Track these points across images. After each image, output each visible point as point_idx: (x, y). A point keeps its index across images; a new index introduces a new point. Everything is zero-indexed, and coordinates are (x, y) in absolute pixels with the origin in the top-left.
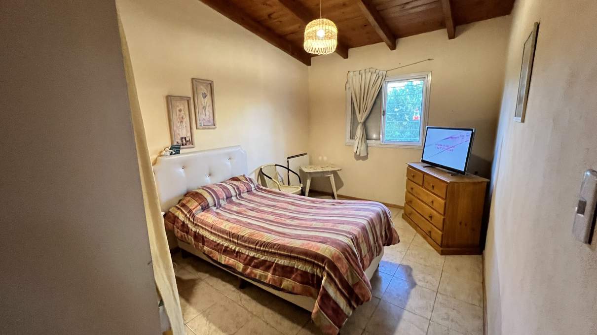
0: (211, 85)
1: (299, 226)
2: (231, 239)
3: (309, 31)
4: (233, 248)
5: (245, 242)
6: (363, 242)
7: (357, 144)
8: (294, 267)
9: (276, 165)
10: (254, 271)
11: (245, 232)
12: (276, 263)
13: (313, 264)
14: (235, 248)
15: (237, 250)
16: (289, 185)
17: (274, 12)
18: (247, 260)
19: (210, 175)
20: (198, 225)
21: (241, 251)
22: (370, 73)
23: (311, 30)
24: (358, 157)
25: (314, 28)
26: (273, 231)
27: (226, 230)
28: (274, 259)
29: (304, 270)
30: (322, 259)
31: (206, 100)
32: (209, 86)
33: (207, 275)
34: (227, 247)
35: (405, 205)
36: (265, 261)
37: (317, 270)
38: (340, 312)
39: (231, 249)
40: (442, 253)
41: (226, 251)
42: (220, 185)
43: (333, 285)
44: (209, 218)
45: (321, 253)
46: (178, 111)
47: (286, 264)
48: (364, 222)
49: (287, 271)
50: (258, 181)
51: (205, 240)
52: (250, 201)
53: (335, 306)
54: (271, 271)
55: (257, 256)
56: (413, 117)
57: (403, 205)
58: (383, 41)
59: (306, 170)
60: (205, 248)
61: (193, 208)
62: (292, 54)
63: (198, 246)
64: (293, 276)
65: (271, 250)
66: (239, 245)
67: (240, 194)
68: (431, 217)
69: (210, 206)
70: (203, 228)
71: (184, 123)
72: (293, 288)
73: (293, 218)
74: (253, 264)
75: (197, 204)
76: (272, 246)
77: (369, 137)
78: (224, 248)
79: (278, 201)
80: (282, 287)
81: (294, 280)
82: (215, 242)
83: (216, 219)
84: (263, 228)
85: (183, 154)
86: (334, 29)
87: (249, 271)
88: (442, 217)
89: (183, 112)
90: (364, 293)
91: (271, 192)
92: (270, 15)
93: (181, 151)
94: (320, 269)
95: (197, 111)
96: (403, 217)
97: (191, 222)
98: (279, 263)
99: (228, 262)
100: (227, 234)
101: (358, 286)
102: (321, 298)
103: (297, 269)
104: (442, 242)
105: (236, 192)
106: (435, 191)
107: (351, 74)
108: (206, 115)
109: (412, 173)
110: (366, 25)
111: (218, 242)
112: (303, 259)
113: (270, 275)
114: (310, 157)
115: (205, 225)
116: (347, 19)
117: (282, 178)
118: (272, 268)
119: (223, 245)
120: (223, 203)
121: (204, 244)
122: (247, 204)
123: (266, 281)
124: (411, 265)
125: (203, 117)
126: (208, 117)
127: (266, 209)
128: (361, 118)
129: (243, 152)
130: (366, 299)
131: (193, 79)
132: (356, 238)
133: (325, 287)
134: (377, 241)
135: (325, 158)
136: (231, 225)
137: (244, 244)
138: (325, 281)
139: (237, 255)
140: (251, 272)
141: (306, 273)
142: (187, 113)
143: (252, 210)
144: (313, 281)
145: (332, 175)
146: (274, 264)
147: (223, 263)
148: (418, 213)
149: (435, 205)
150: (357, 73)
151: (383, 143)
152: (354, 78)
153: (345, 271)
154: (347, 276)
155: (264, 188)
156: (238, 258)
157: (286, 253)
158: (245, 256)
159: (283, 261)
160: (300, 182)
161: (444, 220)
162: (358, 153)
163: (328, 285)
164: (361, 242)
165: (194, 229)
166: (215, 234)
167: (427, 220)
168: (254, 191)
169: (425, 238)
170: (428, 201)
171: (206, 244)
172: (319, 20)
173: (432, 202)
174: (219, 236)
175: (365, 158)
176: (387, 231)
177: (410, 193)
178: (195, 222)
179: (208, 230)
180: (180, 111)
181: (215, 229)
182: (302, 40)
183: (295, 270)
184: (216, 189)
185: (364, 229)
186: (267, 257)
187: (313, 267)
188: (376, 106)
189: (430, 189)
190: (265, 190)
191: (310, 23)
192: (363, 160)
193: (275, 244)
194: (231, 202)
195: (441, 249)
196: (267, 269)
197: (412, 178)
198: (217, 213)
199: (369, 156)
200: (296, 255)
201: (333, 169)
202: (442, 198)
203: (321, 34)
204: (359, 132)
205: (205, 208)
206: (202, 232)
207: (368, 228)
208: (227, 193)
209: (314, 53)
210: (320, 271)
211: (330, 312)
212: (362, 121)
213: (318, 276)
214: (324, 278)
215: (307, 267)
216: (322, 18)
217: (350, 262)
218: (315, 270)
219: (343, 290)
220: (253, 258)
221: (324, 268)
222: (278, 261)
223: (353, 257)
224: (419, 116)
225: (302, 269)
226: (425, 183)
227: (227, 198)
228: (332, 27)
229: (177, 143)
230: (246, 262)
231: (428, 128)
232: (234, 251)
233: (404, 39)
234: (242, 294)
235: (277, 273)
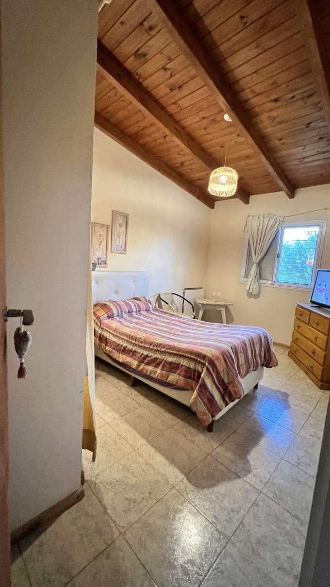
0: (127, 217)
1: (187, 336)
2: (130, 340)
3: (213, 176)
4: (131, 348)
5: (142, 342)
6: (241, 352)
7: (251, 282)
8: (179, 364)
9: (173, 294)
10: (146, 367)
11: (143, 336)
12: (165, 360)
13: (196, 361)
14: (133, 348)
15: (133, 350)
16: (183, 312)
17: (187, 161)
18: (141, 358)
19: (116, 293)
20: (103, 329)
21: (137, 351)
22: (268, 219)
23: (216, 175)
24: (250, 295)
25: (218, 174)
26: (165, 337)
27: (126, 333)
28: (164, 357)
29: (188, 366)
30: (204, 357)
31: (121, 228)
32: (125, 217)
33: (105, 373)
34: (125, 347)
35: (291, 344)
36: (156, 359)
37: (198, 366)
38: (214, 402)
39: (129, 349)
40: (321, 388)
41: (125, 351)
42: (124, 301)
43: (210, 377)
44: (114, 324)
45: (204, 353)
46: (98, 236)
47: (173, 361)
48: (245, 338)
49: (173, 367)
50: (156, 304)
51: (108, 341)
52: (147, 317)
53: (210, 397)
54: (160, 367)
55: (150, 355)
56: (307, 261)
57: (289, 345)
58: (282, 190)
59: (198, 301)
60: (107, 348)
61: (101, 315)
62: (199, 198)
63: (101, 346)
64: (179, 371)
65: (162, 349)
66: (135, 345)
67: (139, 311)
68: (314, 353)
69: (115, 315)
70: (107, 331)
71: (102, 247)
72: (177, 383)
73: (184, 331)
74: (146, 361)
75: (104, 312)
76: (164, 346)
77: (263, 278)
78: (123, 348)
79: (172, 320)
80: (168, 381)
81: (179, 374)
82: (116, 343)
83: (119, 325)
84: (157, 334)
85: (97, 271)
86: (235, 176)
87: (141, 368)
88: (324, 353)
89: (102, 237)
90: (236, 391)
91: (167, 313)
92: (182, 164)
93: (97, 269)
94: (201, 365)
95: (113, 237)
96: (288, 355)
97: (98, 325)
98: (168, 360)
99: (125, 359)
100: (127, 336)
101: (232, 385)
102: (200, 386)
103: (182, 365)
104: (322, 377)
105: (136, 309)
106: (319, 328)
107: (251, 218)
108: (119, 242)
109: (300, 311)
110: (268, 175)
111: (119, 343)
112: (188, 357)
113: (159, 371)
114: (205, 292)
115: (110, 329)
116: (250, 169)
117: (177, 307)
118: (161, 365)
119: (122, 345)
120: (125, 315)
121: (106, 345)
122: (145, 319)
123: (155, 376)
124: (288, 393)
125: (118, 243)
126: (121, 243)
127: (161, 324)
128: (256, 259)
129: (146, 278)
130: (238, 396)
131: (113, 211)
132: (235, 347)
133: (204, 379)
134: (255, 357)
135: (219, 294)
136: (130, 330)
137: (140, 344)
138: (205, 373)
139: (132, 353)
140: (144, 368)
141: (189, 368)
142: (105, 238)
143: (150, 323)
144: (194, 375)
145: (224, 309)
146: (163, 362)
147: (120, 361)
148: (302, 349)
149: (319, 342)
150: (256, 218)
151: (276, 284)
152: (253, 221)
153: (222, 370)
154: (224, 375)
155: (160, 310)
156: (134, 357)
157: (174, 352)
158: (140, 355)
159: (171, 358)
160: (193, 311)
161: (325, 356)
162: (250, 291)
163: (207, 377)
164: (239, 351)
165: (100, 332)
166: (117, 336)
167: (310, 356)
168: (152, 311)
169: (307, 373)
170: (312, 337)
171: (108, 344)
172: (223, 168)
173: (316, 338)
174: (120, 338)
175: (257, 296)
176: (266, 353)
177: (297, 331)
178: (102, 326)
179: (111, 333)
180: (100, 235)
181: (117, 332)
182: (207, 185)
183: (180, 366)
184: (121, 303)
185: (244, 343)
186: (158, 355)
187: (196, 364)
188: (271, 249)
189: (315, 326)
190: (161, 311)
191: (216, 170)
192: (255, 298)
193: (166, 345)
194: (131, 316)
195: (320, 383)
196: (157, 366)
197: (299, 317)
198: (120, 322)
199: (261, 295)
200: (182, 354)
201: (225, 304)
202: (324, 334)
203: (224, 179)
204: (253, 271)
205: (111, 317)
206: (106, 334)
207: (247, 343)
208: (129, 309)
209: (216, 195)
210: (201, 367)
211: (205, 400)
212: (257, 261)
213: (198, 371)
214: (204, 372)
215: (191, 363)
216: (226, 166)
217: (227, 364)
218: (197, 366)
219: (219, 386)
220: (147, 356)
221: (204, 364)
222: (167, 358)
223: (231, 360)
224: (312, 261)
225: (186, 365)
226: (311, 321)
227: (129, 312)
228: (234, 174)
229: (95, 262)
230: (140, 360)
231: (318, 271)
232: (131, 350)
233: (303, 189)
234: (133, 390)
235: (165, 369)
